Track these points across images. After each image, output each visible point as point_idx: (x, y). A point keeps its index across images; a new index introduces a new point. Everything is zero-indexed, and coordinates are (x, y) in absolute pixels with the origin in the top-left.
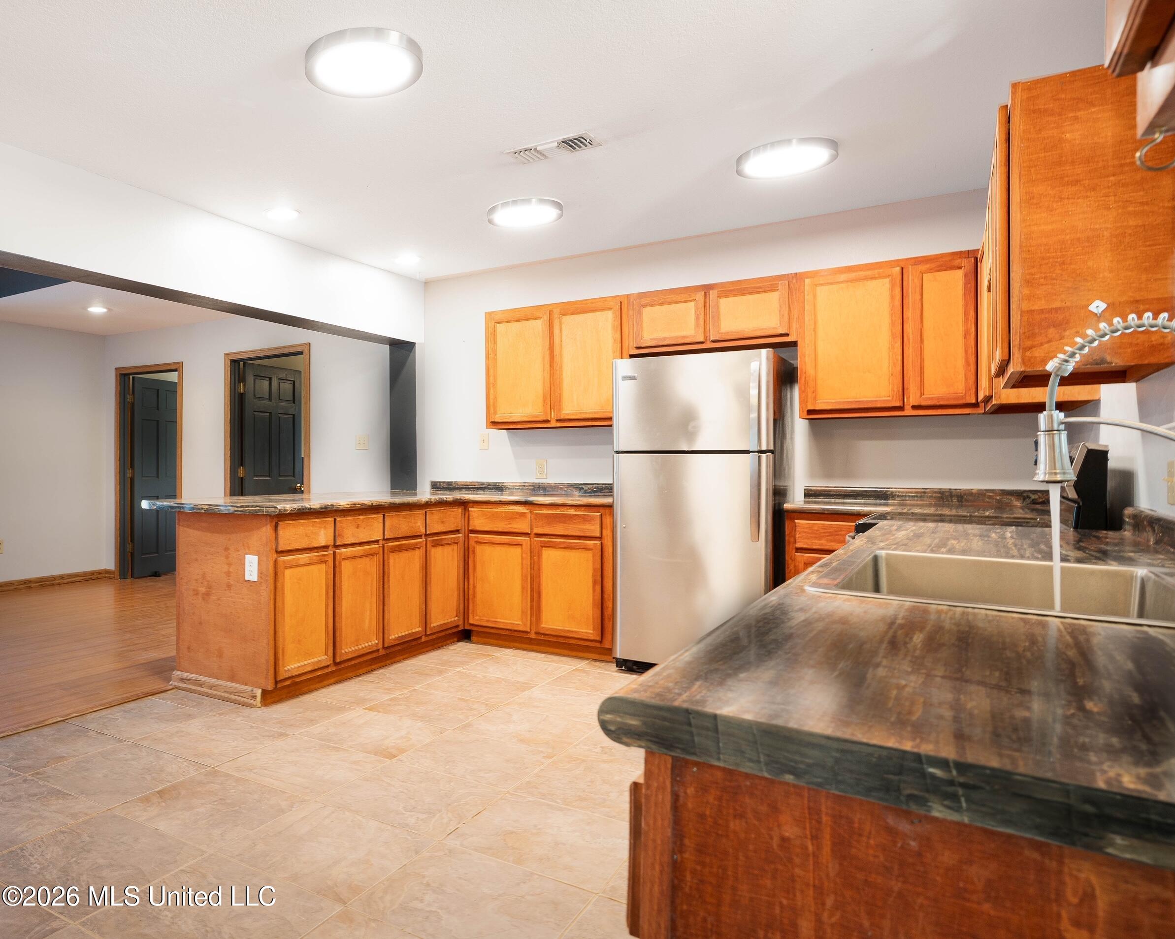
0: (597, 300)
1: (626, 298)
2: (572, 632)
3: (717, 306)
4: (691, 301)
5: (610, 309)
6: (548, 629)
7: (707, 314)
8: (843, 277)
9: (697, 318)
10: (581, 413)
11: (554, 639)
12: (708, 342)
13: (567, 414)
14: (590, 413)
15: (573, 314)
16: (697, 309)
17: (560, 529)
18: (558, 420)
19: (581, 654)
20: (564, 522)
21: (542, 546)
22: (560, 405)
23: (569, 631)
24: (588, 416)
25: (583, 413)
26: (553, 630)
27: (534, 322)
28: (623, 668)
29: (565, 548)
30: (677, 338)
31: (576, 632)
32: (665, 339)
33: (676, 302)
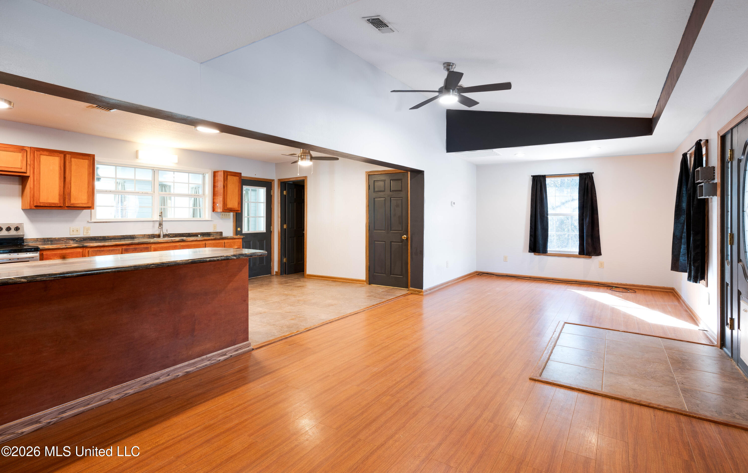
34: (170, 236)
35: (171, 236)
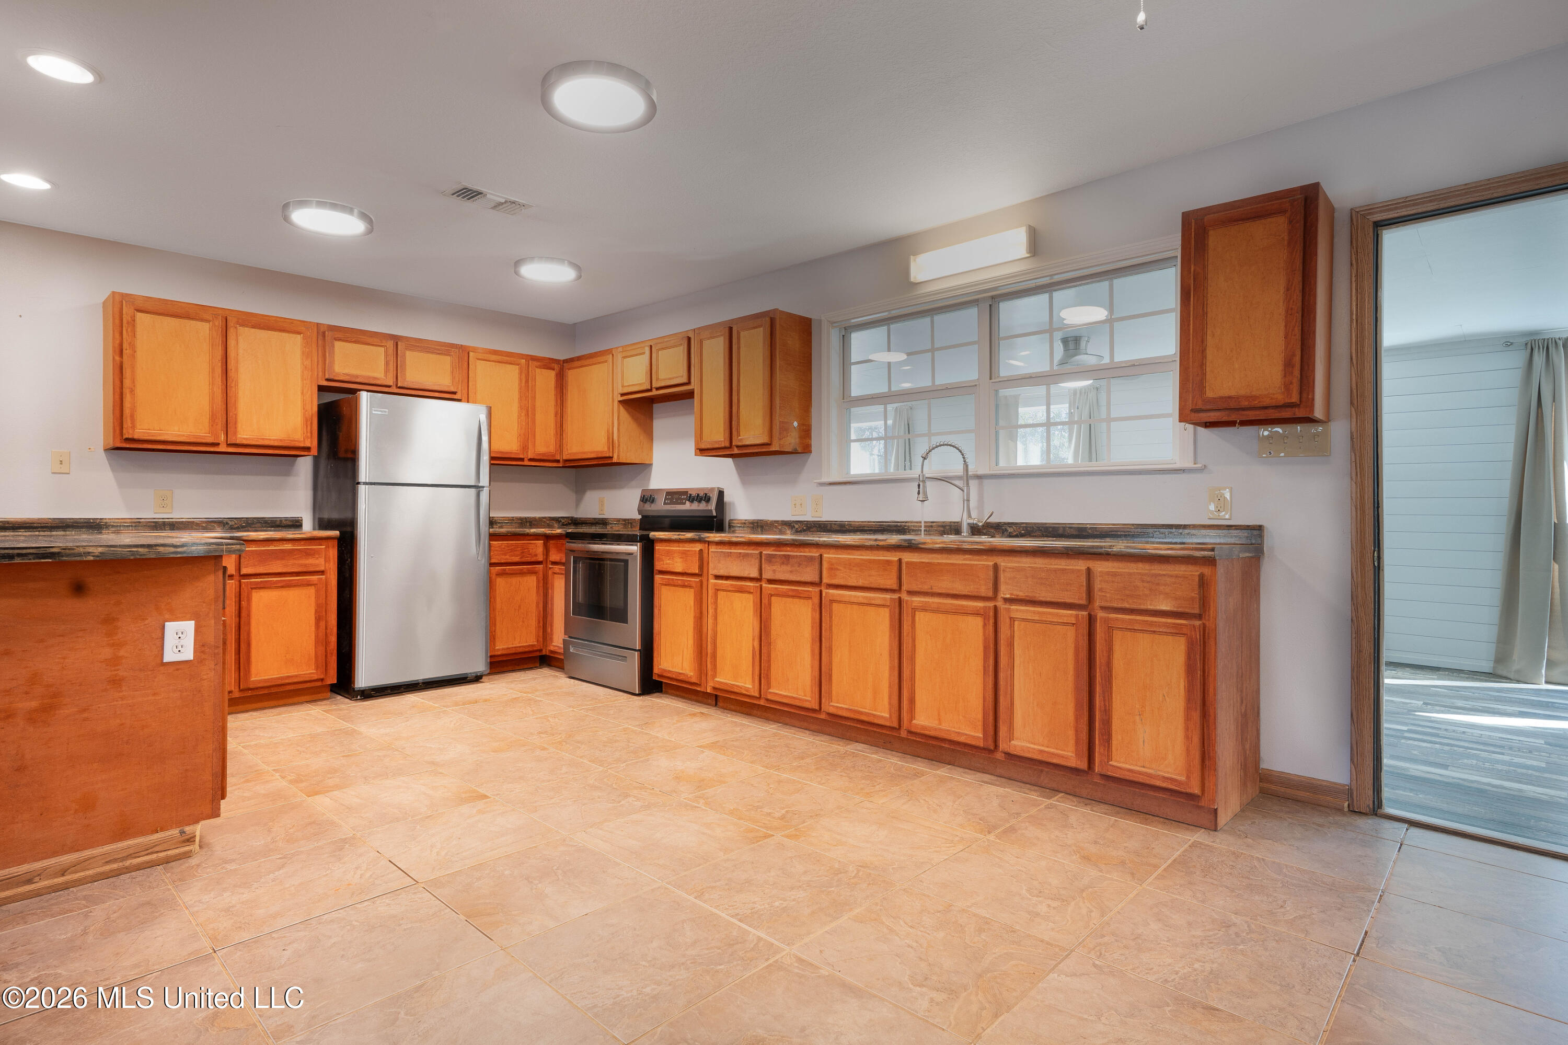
0: (282, 320)
1: (316, 326)
2: (292, 677)
3: (404, 355)
4: (382, 346)
5: (299, 333)
6: (260, 681)
7: (396, 363)
8: (494, 357)
9: (387, 364)
10: (263, 439)
11: (266, 691)
12: (395, 387)
13: (244, 439)
14: (274, 440)
15: (253, 327)
16: (386, 355)
17: (277, 567)
18: (229, 445)
19: (290, 701)
20: (283, 559)
21: (252, 588)
22: (236, 428)
23: (289, 677)
24: (272, 443)
25: (267, 439)
26: (265, 681)
27: (199, 323)
28: (359, 698)
29: (282, 587)
30: (369, 377)
31: (296, 676)
32: (357, 377)
33: (368, 344)
34: (1006, 530)
35: (1010, 530)
